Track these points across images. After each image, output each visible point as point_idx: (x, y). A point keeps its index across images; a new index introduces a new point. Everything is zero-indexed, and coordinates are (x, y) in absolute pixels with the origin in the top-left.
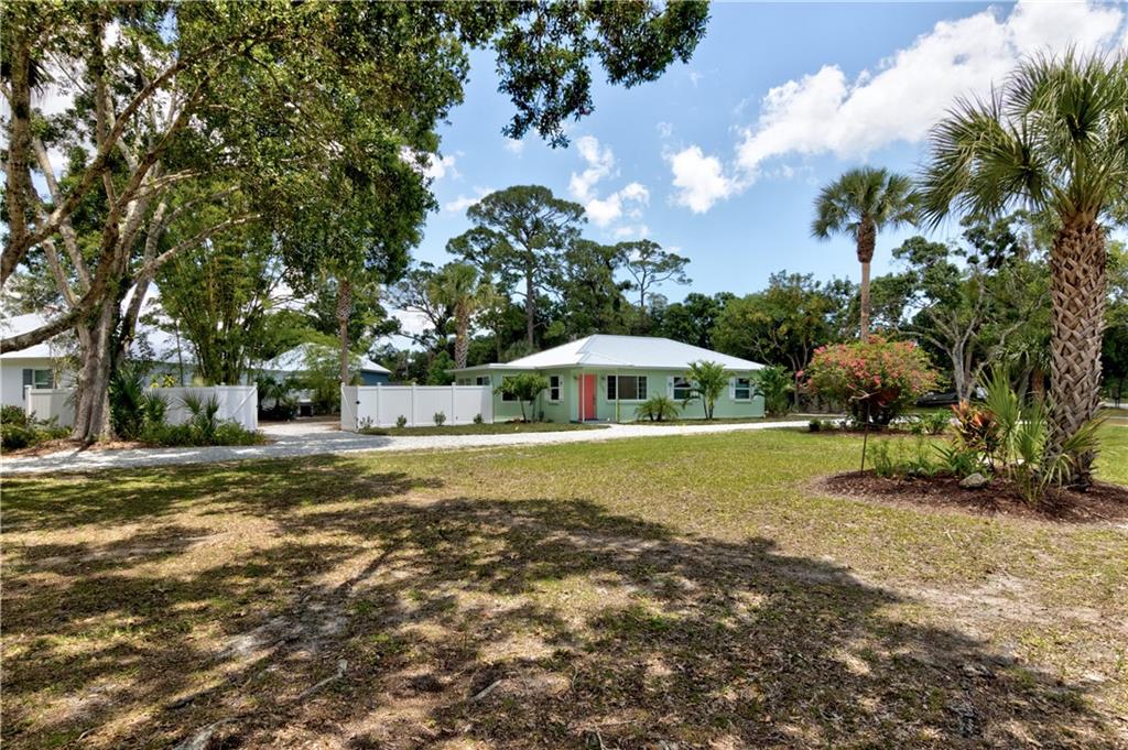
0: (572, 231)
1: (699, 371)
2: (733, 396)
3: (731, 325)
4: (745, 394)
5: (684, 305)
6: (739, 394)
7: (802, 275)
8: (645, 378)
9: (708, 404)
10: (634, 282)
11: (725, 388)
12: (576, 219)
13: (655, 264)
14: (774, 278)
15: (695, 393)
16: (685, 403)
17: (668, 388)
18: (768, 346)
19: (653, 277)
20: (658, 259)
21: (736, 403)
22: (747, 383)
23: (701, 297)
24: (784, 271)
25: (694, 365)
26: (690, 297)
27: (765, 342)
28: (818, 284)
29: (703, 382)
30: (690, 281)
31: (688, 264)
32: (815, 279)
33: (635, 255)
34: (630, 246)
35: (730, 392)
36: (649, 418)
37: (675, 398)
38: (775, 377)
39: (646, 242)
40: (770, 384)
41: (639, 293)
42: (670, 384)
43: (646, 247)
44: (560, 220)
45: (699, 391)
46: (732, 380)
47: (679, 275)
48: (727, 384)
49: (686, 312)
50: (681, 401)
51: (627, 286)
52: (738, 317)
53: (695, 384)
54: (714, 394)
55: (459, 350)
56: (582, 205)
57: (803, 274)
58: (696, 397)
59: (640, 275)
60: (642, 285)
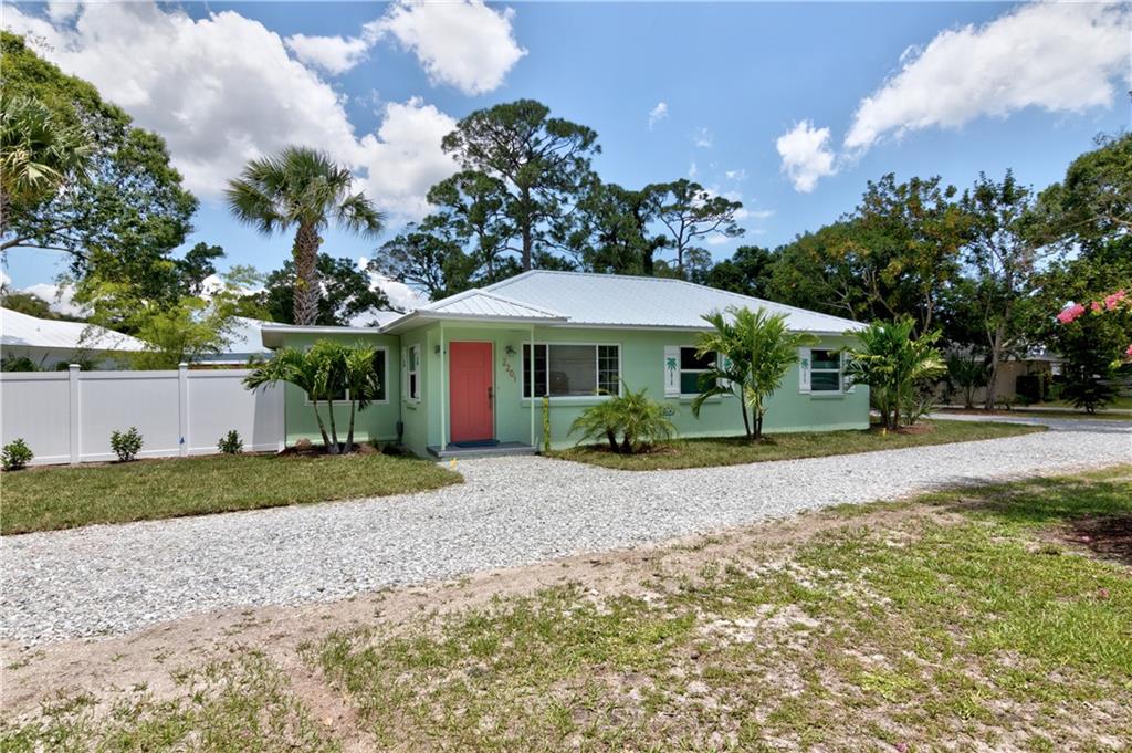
0: (579, 162)
1: (729, 334)
2: (805, 384)
3: (799, 269)
4: (830, 382)
5: (733, 262)
6: (820, 382)
7: (922, 179)
8: (613, 351)
9: (749, 404)
10: (670, 237)
11: (789, 369)
12: (584, 146)
13: (694, 210)
14: (874, 190)
15: (724, 382)
16: (700, 402)
17: (667, 372)
18: (864, 299)
19: (693, 228)
20: (698, 202)
21: (813, 399)
22: (835, 359)
23: (755, 251)
24: (891, 177)
25: (718, 321)
26: (741, 252)
27: (858, 292)
28: (951, 192)
29: (737, 357)
30: (742, 231)
31: (739, 210)
32: (943, 187)
33: (670, 199)
34: (662, 189)
35: (800, 376)
36: (606, 441)
37: (684, 390)
38: (897, 345)
39: (684, 182)
40: (890, 359)
41: (677, 250)
42: (672, 363)
43: (683, 189)
44: (563, 148)
45: (731, 377)
46: (805, 353)
47: (728, 225)
48: (795, 359)
49: (736, 270)
50: (693, 396)
51: (661, 242)
52: (813, 253)
53: (723, 362)
54: (766, 381)
55: (300, 308)
56: (592, 129)
57: (924, 178)
58: (724, 390)
59: (677, 225)
60: (680, 239)
